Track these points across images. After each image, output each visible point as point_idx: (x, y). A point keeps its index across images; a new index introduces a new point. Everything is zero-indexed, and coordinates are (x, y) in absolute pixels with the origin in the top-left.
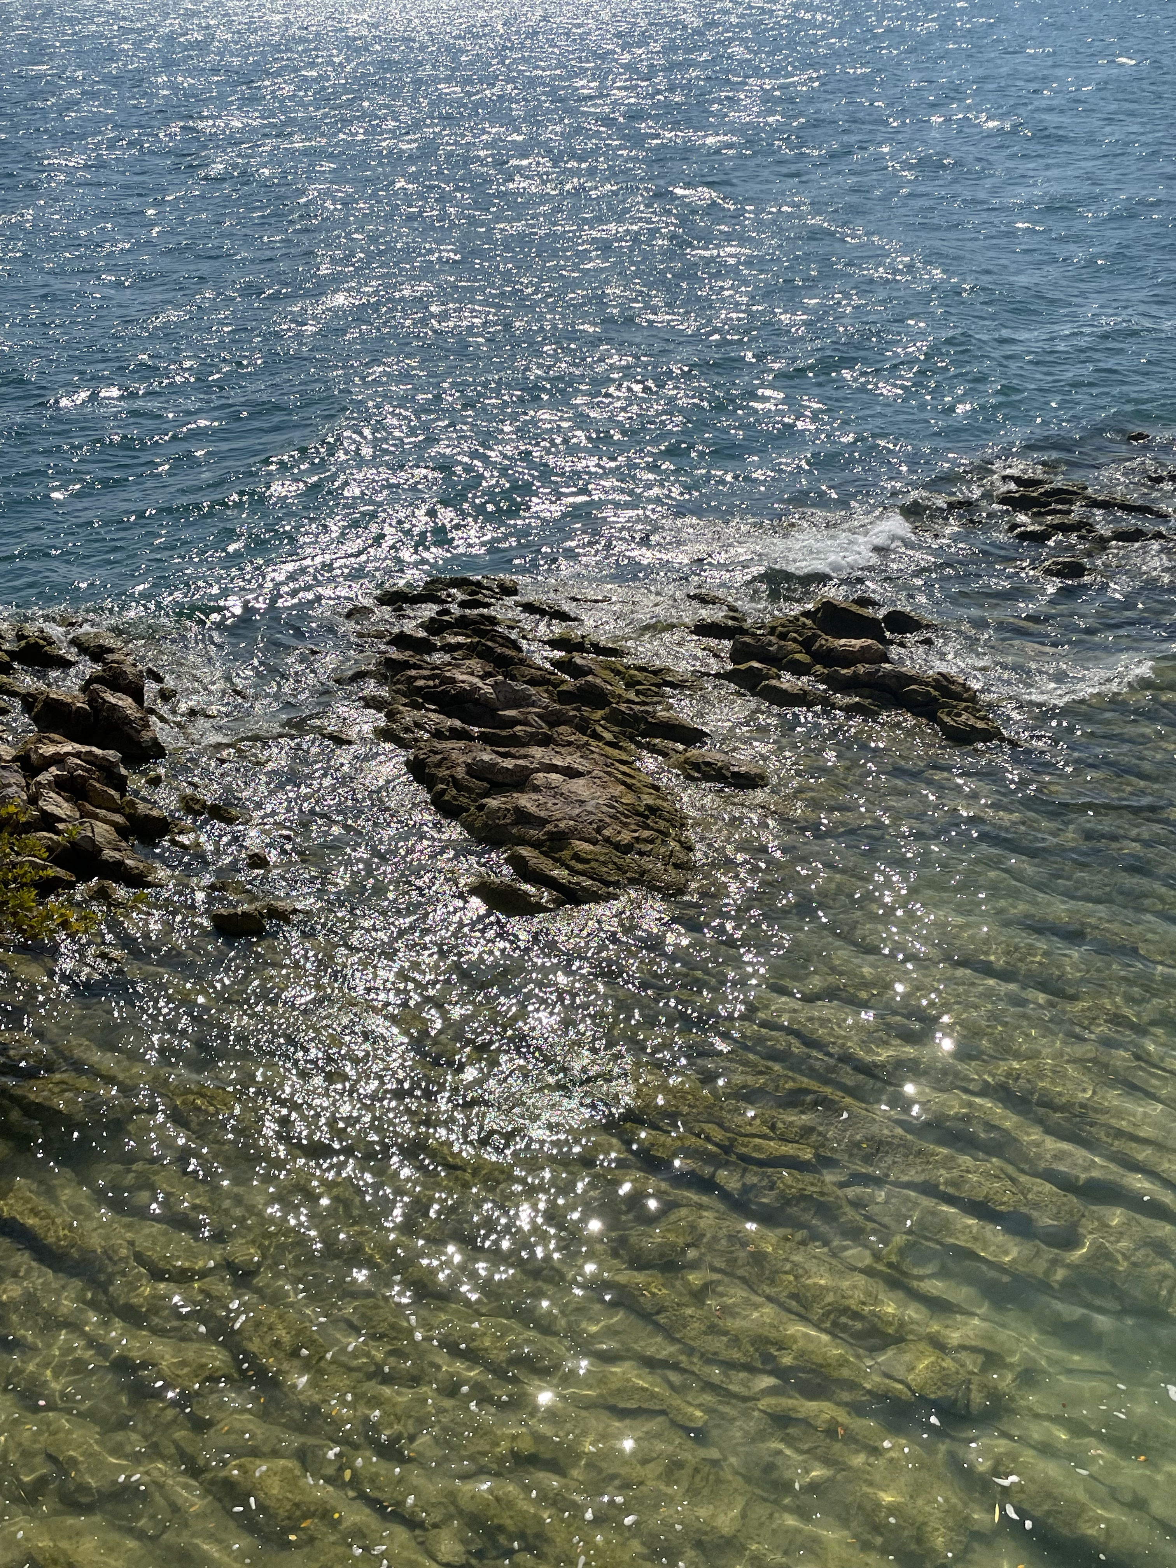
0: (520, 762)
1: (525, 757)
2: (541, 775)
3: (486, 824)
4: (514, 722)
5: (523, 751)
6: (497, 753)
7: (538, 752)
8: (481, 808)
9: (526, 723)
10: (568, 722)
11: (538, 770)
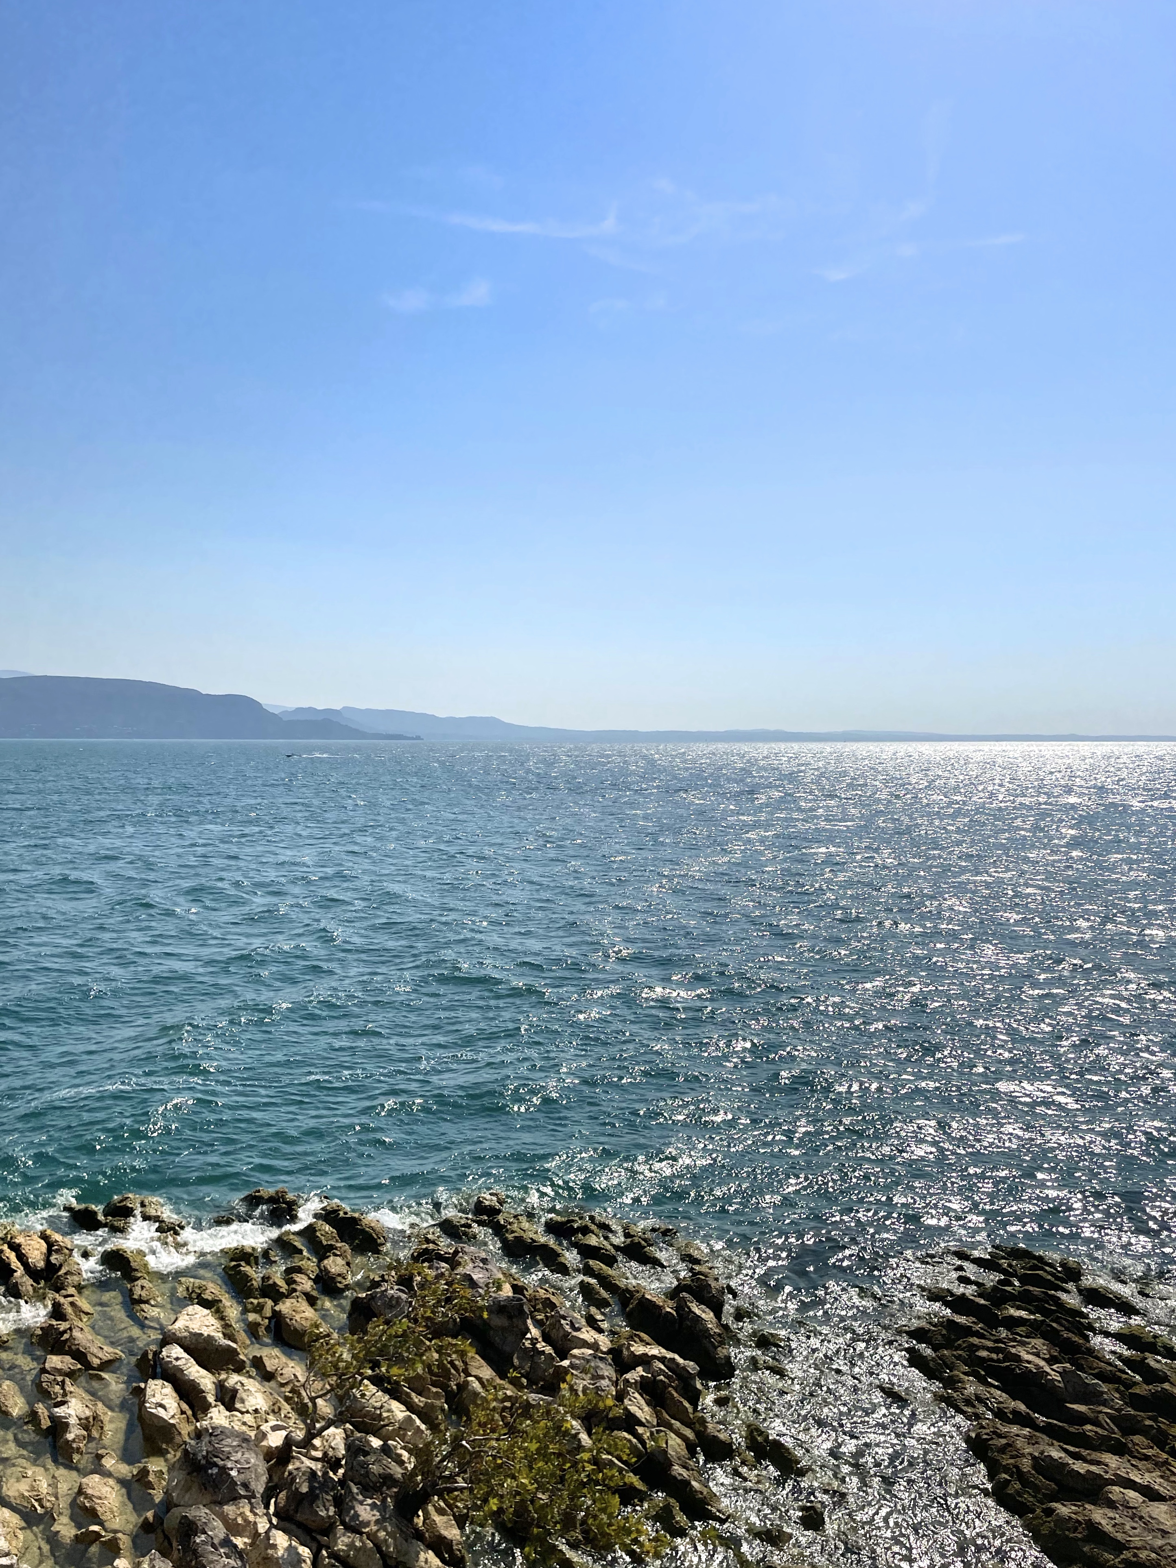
0: (1093, 1468)
1: (1098, 1463)
2: (1117, 1489)
3: (1053, 1533)
4: (1082, 1419)
5: (1095, 1455)
6: (1066, 1451)
7: (1112, 1460)
8: (1050, 1512)
9: (1096, 1423)
10: (1145, 1431)
11: (1113, 1483)
